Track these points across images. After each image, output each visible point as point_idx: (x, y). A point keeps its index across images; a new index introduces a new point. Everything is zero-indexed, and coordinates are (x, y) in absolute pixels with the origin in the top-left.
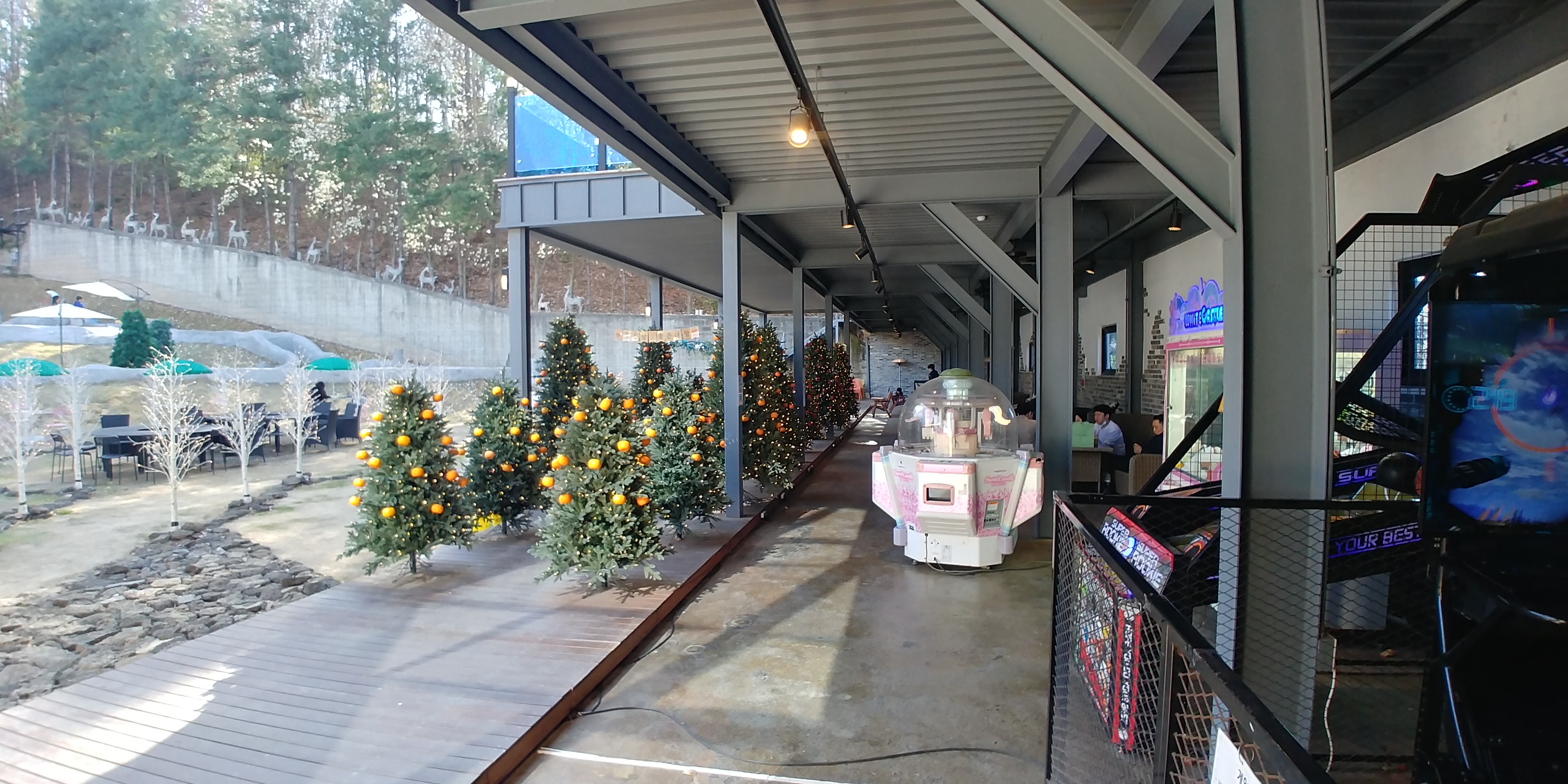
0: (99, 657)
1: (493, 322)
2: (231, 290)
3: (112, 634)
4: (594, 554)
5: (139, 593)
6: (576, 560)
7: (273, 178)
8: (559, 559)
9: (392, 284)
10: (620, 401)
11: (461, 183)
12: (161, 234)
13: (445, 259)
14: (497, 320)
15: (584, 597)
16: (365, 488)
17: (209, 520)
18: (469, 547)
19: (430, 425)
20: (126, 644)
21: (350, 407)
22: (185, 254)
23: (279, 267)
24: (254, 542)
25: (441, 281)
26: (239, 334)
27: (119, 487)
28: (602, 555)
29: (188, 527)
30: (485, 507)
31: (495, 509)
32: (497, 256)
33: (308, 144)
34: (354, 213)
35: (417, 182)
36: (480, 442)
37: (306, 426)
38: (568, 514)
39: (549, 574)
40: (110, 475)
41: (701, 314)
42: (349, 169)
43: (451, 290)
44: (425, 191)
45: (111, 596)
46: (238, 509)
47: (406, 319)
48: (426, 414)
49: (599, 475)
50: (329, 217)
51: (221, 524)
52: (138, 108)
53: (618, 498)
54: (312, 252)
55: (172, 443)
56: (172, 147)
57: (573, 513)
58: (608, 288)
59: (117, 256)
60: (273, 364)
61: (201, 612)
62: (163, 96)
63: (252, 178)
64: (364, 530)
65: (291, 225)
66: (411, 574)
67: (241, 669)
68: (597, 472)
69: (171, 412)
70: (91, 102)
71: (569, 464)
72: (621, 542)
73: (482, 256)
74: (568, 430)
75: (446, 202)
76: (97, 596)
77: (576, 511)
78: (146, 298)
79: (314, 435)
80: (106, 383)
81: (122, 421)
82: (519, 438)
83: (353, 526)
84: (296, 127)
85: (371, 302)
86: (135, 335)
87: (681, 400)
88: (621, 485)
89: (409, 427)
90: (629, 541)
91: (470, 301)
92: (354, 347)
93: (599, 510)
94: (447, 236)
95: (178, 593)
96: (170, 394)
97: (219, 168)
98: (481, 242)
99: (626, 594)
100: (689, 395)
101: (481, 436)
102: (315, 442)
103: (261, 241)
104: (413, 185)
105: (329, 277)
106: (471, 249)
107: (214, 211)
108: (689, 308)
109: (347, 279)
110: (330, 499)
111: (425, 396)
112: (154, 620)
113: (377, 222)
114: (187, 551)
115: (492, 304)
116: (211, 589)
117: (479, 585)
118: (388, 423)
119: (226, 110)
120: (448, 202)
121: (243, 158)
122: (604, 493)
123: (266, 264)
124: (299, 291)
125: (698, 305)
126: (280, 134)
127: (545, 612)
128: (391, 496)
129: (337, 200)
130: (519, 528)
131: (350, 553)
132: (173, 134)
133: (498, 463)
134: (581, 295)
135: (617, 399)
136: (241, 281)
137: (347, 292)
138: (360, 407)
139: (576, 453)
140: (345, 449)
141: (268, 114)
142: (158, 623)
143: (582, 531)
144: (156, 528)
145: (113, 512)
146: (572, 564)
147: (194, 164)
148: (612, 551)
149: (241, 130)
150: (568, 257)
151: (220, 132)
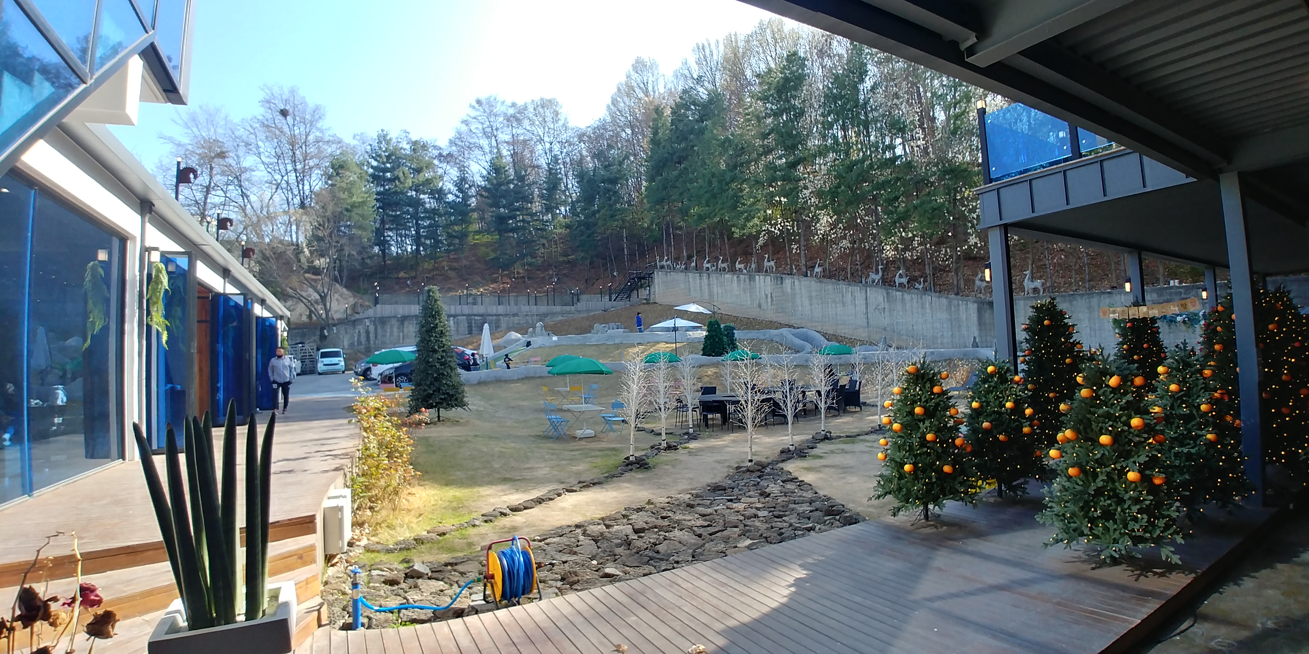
0: (716, 544)
1: (958, 310)
2: (767, 302)
3: (722, 531)
4: (1107, 529)
5: (735, 505)
6: (1086, 531)
7: (789, 222)
8: (1068, 528)
9: (875, 287)
10: (1130, 378)
11: (925, 198)
12: (724, 269)
13: (914, 262)
14: (962, 308)
15: (1093, 569)
16: (888, 447)
17: (770, 460)
18: (975, 506)
19: (940, 399)
20: (731, 539)
21: (853, 382)
22: (739, 281)
23: (797, 283)
24: (800, 479)
25: (912, 281)
26: (774, 332)
27: (713, 433)
28: (1115, 530)
29: (758, 464)
30: (986, 473)
31: (993, 474)
32: (959, 253)
33: (811, 193)
34: (844, 237)
35: (889, 205)
36: (976, 415)
37: (828, 396)
38: (1076, 486)
39: (1057, 541)
40: (707, 425)
41: (1177, 284)
42: (839, 205)
43: (921, 286)
44: (896, 211)
45: (718, 505)
46: (787, 454)
47: (887, 312)
48: (936, 389)
49: (1110, 451)
50: (827, 243)
51: (777, 464)
52: (707, 192)
53: (1132, 476)
54: (818, 269)
55: (749, 406)
56: (728, 213)
57: (1081, 485)
58: (1069, 268)
59: (701, 287)
60: (797, 352)
61: (774, 524)
62: (720, 182)
63: (776, 224)
64: (889, 480)
65: (803, 253)
66: (924, 521)
67: (811, 572)
68: (1108, 448)
69: (749, 386)
70: (681, 194)
71: (1077, 439)
72: (1135, 519)
73: (945, 256)
74: (1074, 406)
75: (914, 215)
76: (711, 504)
77: (1086, 485)
78: (719, 311)
79: (833, 404)
80: (700, 366)
81: (712, 390)
82: (1013, 411)
83: (880, 476)
84: (801, 183)
85: (860, 302)
86: (715, 335)
87: (1191, 377)
88: (1135, 462)
89: (923, 400)
90: (1146, 520)
91: (938, 294)
92: (849, 337)
93: (1110, 485)
94: (915, 244)
95: (758, 509)
96: (748, 373)
97: (756, 220)
98: (944, 244)
99: (1138, 572)
100: (1200, 371)
101: (978, 409)
102: (834, 408)
103: (783, 266)
104: (886, 207)
105: (829, 286)
106: (936, 251)
107: (754, 250)
108: (1161, 279)
109: (843, 286)
110: (847, 452)
111: (934, 374)
112: (745, 526)
113: (862, 241)
114: (759, 480)
115: (957, 294)
116: (776, 509)
117: (985, 540)
118: (906, 397)
119: (757, 182)
120: (915, 216)
121: (769, 212)
122: (1115, 469)
123: (788, 281)
124: (810, 298)
125: (1173, 275)
126: (792, 190)
127: (1053, 577)
128: (910, 455)
129: (832, 229)
130: (1015, 493)
131: (879, 497)
132: (728, 204)
133: (994, 433)
134: (1040, 278)
135: (1127, 376)
136: (773, 296)
137: (843, 296)
138: (860, 383)
139: (1085, 428)
140: (852, 414)
141: (783, 179)
142: (747, 528)
143: (1092, 504)
144: (738, 462)
145: (712, 449)
146: (1082, 534)
147: (741, 221)
148: (1125, 527)
149: (767, 193)
150: (1025, 245)
151: (755, 197)
